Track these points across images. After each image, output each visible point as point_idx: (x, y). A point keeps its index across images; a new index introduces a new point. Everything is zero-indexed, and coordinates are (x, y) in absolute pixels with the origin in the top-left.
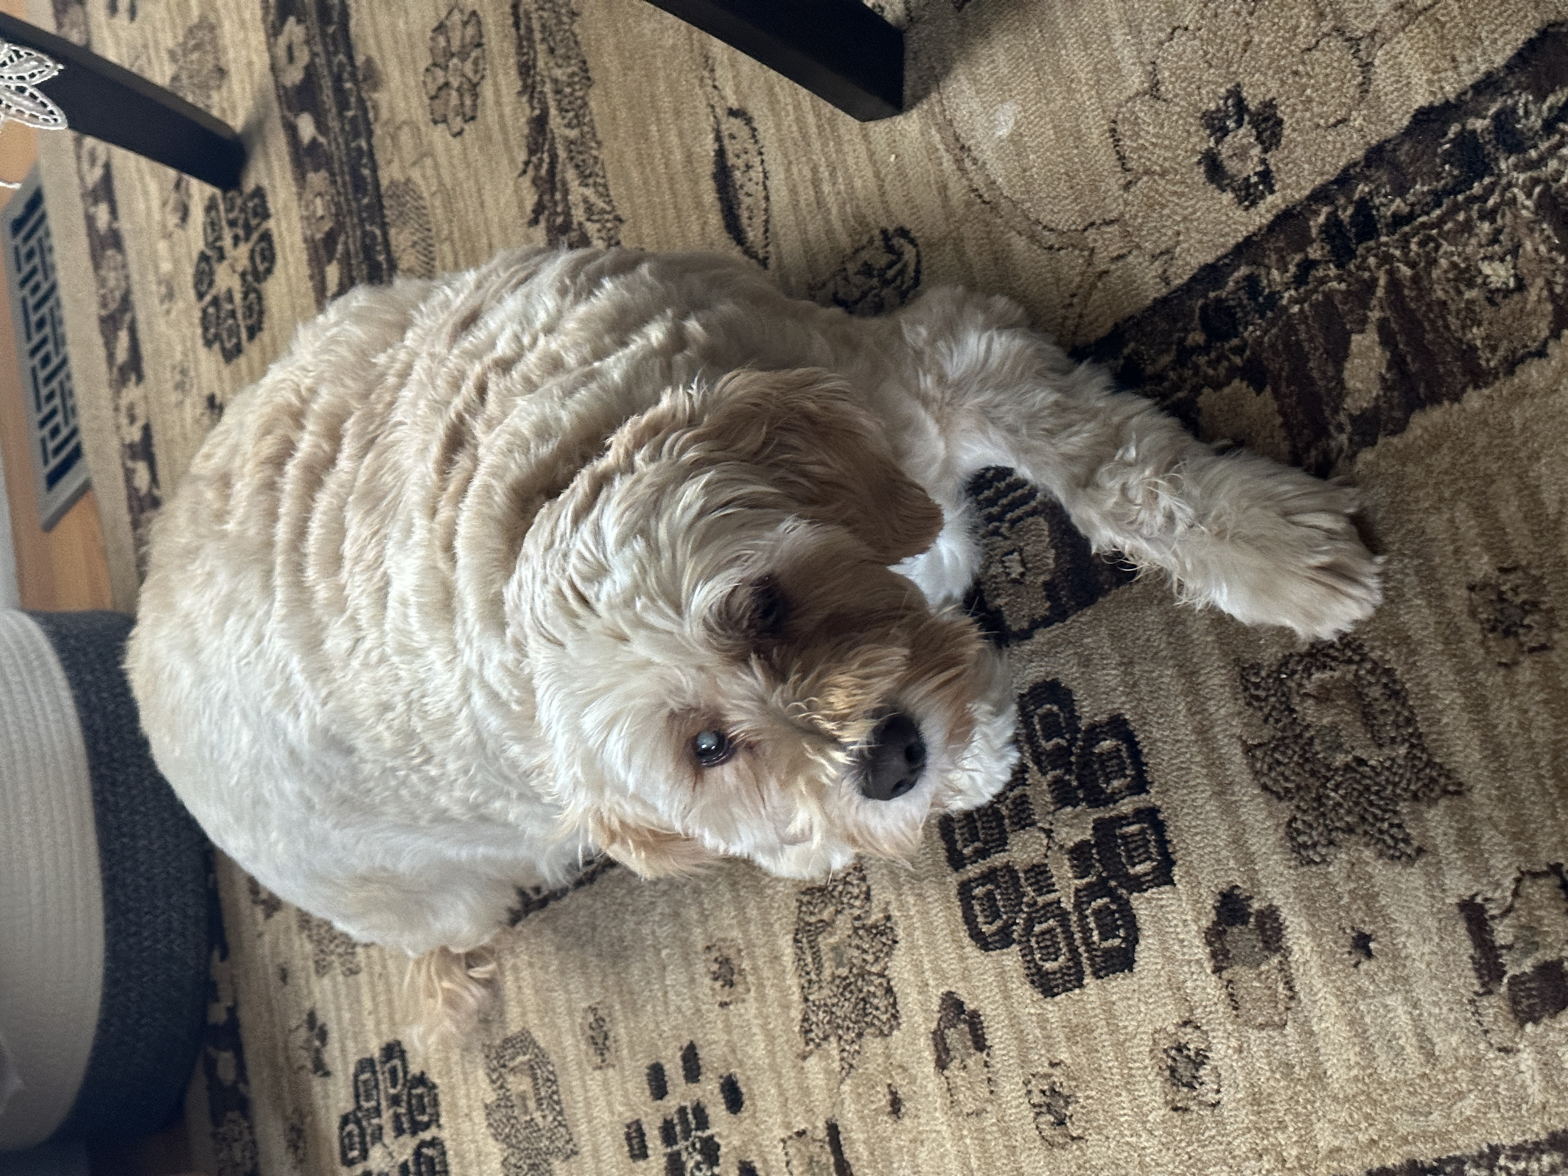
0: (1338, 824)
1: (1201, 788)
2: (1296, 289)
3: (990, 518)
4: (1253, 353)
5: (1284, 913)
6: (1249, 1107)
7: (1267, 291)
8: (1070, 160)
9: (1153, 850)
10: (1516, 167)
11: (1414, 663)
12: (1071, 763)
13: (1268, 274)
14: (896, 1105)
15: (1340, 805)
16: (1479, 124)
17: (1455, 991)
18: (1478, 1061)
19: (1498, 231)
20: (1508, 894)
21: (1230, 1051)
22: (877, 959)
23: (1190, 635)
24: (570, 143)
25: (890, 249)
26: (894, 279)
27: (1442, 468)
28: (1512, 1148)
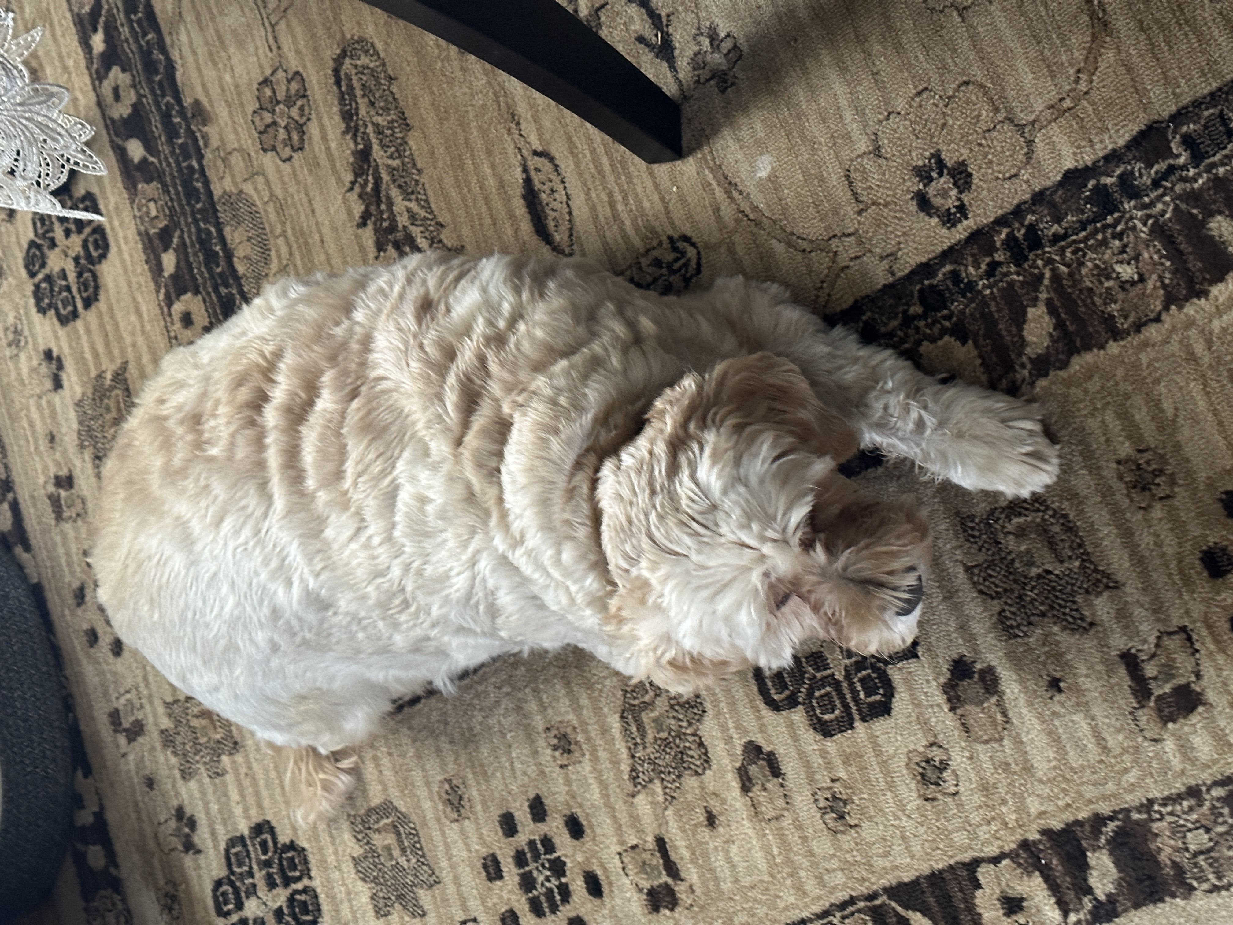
0: (1034, 612)
1: (934, 595)
2: (987, 280)
4: (958, 319)
5: (999, 670)
6: (980, 793)
7: (966, 280)
8: (816, 194)
10: (1135, 207)
11: (1082, 510)
13: (967, 269)
14: (711, 820)
15: (1035, 600)
16: (1109, 181)
17: (1119, 707)
18: (1137, 749)
20: (1152, 646)
21: (964, 759)
22: (690, 724)
24: (392, 170)
25: (675, 249)
26: (680, 269)
27: (1095, 390)
28: (1163, 799)
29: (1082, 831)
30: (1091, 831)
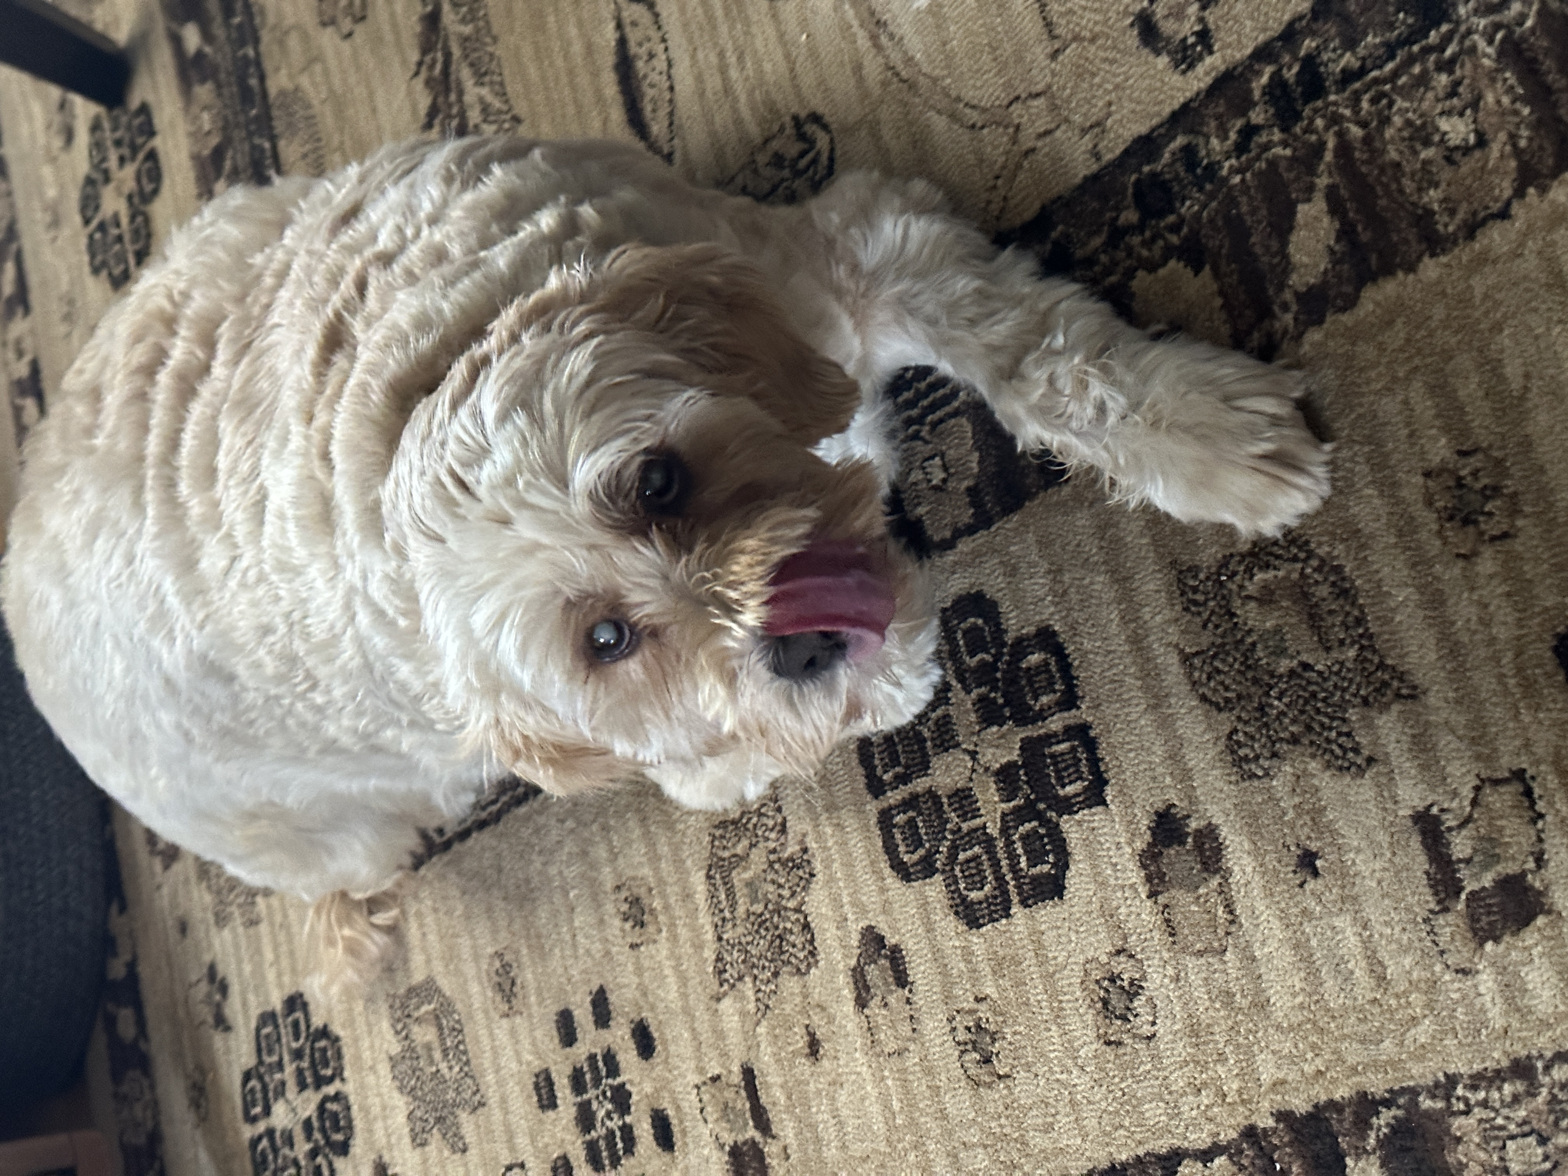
0: (1282, 735)
1: (1135, 702)
2: (1238, 158)
3: (909, 422)
4: (1191, 230)
5: (1224, 832)
6: (1185, 1039)
8: (993, 29)
9: (1084, 769)
11: (1365, 557)
12: (998, 680)
13: (1207, 142)
14: (814, 1047)
15: (1284, 714)
17: (1409, 909)
18: (1433, 984)
19: (1457, 83)
20: (1466, 803)
21: (1166, 981)
22: (793, 894)
23: (1122, 539)
24: (464, 41)
25: (802, 136)
26: (808, 168)
27: (1396, 346)
28: (1471, 1077)
29: (1340, 1121)
30: (1355, 1123)
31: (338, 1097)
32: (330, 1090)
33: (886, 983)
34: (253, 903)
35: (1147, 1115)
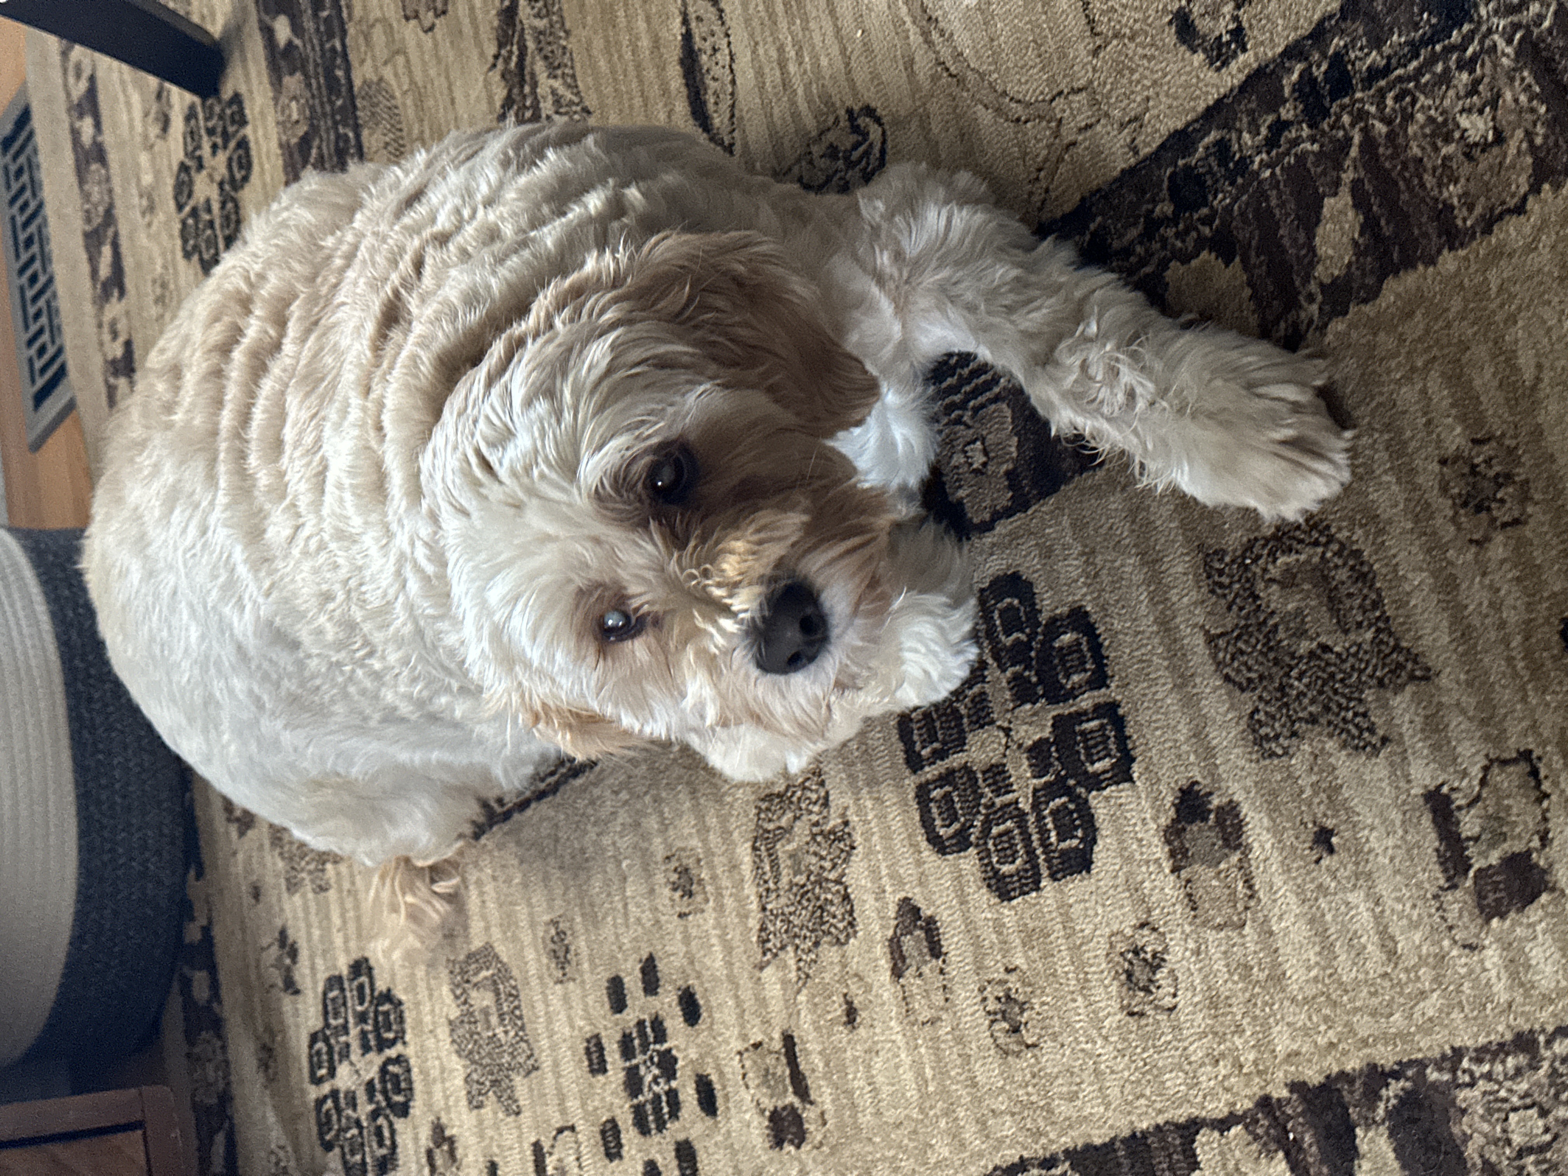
0: (1301, 715)
1: (1162, 681)
2: (1268, 153)
3: (952, 407)
4: (1222, 223)
5: (1245, 809)
6: (1206, 1011)
7: (1237, 156)
8: (1039, 26)
9: (1112, 747)
11: (1383, 542)
12: (1031, 659)
13: (1239, 138)
14: (851, 1015)
15: (1305, 695)
17: (1419, 885)
18: (1442, 958)
19: (1477, 82)
20: (1476, 782)
21: (1188, 954)
22: (834, 866)
23: (1152, 522)
24: (539, 33)
25: (855, 129)
26: (861, 159)
27: (1415, 336)
28: (1476, 1050)
29: (1351, 1092)
30: (1364, 1094)
31: (399, 1060)
32: (392, 1053)
33: (921, 954)
34: (323, 870)
35: (1168, 1084)
